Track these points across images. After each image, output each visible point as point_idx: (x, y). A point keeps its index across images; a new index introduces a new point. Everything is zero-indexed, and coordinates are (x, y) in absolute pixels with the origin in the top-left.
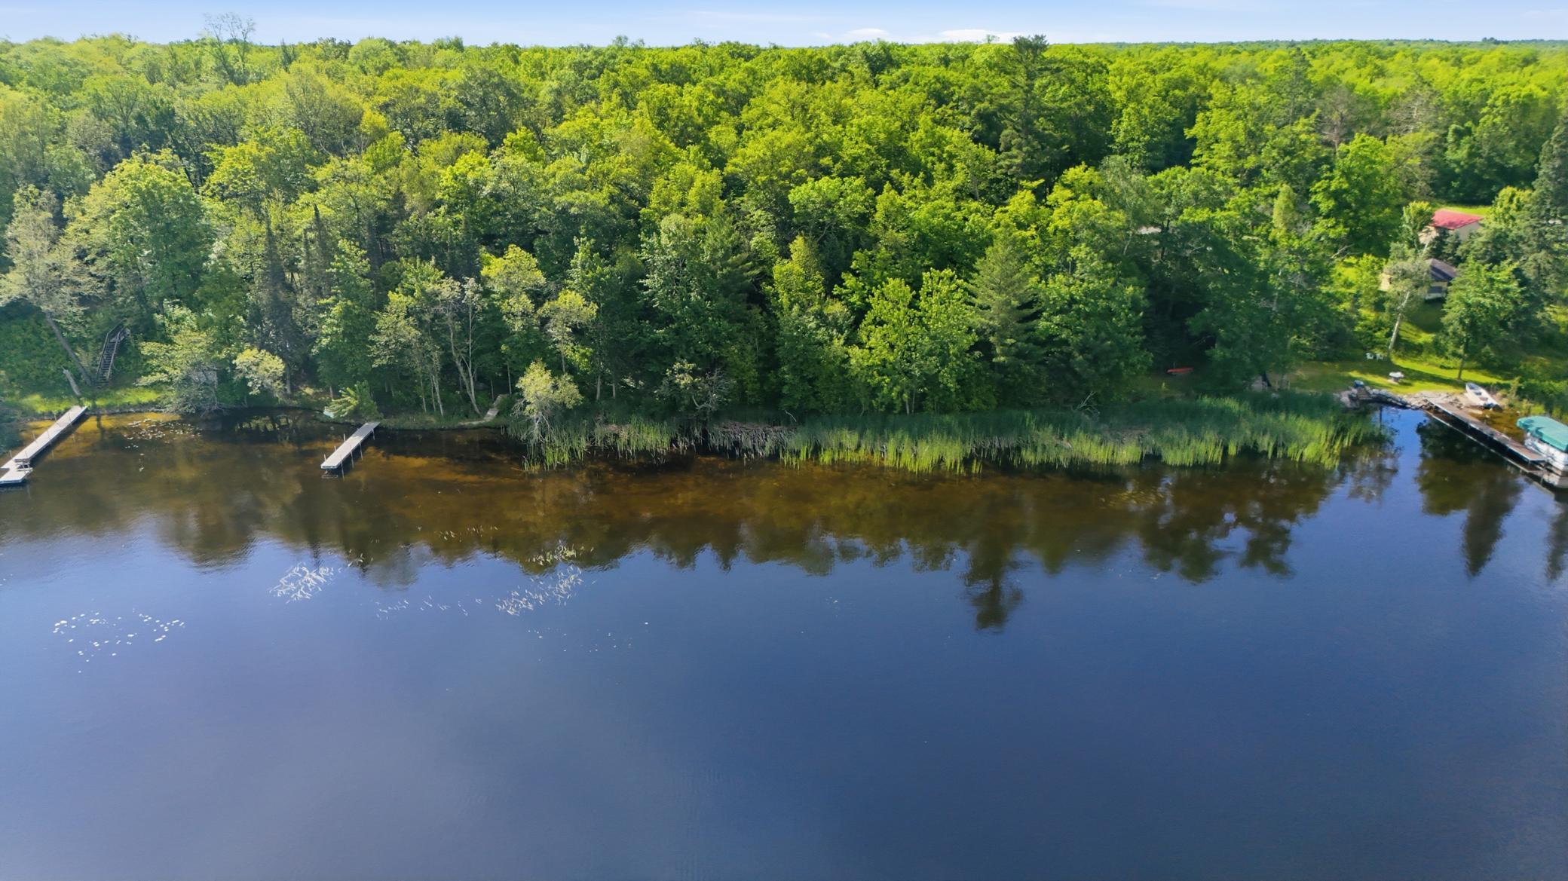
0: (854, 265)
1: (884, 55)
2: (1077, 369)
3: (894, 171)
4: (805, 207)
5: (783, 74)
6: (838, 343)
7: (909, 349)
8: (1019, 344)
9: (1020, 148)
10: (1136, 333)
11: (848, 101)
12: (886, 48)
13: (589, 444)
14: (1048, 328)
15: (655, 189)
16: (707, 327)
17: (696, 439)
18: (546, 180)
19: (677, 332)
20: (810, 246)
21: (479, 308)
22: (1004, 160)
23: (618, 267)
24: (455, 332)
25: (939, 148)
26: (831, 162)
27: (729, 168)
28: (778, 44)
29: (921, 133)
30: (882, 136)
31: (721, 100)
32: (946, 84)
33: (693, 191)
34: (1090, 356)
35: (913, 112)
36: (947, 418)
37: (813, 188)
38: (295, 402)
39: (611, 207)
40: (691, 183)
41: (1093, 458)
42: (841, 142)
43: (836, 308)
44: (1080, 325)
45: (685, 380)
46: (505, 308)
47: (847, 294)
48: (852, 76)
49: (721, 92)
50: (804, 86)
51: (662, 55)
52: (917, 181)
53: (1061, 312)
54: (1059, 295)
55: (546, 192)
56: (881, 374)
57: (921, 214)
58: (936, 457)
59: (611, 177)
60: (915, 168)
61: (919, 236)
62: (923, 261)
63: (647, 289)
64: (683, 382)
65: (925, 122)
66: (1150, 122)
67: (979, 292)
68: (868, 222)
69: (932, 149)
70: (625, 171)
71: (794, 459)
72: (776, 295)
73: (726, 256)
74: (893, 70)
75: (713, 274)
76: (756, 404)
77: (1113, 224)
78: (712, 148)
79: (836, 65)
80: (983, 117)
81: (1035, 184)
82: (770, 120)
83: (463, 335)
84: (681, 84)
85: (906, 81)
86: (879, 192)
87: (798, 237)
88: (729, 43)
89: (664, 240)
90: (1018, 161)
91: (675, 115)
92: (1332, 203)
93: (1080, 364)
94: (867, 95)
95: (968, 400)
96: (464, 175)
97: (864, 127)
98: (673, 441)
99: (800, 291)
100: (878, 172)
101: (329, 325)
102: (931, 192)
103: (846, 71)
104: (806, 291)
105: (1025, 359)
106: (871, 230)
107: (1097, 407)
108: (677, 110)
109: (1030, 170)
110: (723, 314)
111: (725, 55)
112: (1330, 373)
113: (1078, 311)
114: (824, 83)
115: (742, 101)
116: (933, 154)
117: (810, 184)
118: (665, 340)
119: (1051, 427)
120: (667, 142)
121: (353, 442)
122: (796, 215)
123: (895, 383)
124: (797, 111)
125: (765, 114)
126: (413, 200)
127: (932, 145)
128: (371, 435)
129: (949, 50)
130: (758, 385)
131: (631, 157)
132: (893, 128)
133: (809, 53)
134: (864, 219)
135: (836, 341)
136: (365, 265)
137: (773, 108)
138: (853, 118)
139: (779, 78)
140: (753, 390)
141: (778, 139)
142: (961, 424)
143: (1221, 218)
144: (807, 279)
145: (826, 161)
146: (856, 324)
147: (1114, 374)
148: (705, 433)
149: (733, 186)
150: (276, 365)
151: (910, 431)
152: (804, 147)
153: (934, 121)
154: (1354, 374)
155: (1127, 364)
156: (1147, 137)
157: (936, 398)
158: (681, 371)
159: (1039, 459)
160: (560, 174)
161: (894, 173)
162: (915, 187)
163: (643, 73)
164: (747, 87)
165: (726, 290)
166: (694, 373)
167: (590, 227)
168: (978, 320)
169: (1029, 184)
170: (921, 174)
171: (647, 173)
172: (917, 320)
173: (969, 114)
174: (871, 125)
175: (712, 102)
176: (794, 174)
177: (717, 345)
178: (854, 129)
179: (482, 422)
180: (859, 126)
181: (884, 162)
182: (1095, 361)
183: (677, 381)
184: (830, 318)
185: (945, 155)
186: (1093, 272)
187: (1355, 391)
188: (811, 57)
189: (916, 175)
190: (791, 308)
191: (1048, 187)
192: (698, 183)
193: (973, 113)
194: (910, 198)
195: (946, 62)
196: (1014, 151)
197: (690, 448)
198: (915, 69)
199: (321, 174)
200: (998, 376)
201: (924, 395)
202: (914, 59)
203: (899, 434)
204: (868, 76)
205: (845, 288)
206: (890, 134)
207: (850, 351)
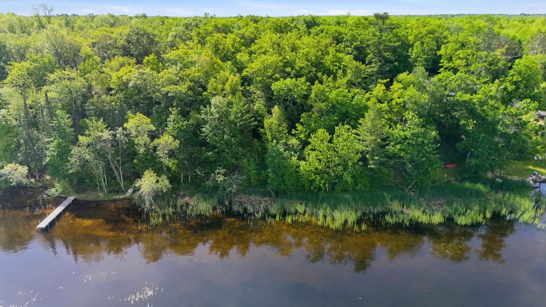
0: (301, 120)
1: (313, 21)
2: (408, 170)
3: (319, 73)
4: (279, 92)
5: (270, 29)
6: (294, 159)
7: (328, 162)
8: (381, 159)
9: (376, 63)
10: (436, 153)
11: (298, 42)
12: (313, 18)
13: (174, 210)
14: (394, 151)
15: (210, 83)
16: (232, 151)
17: (226, 206)
18: (159, 80)
19: (218, 153)
20: (281, 111)
21: (124, 142)
22: (369, 68)
23: (191, 121)
24: (112, 154)
25: (339, 63)
26: (290, 70)
27: (244, 73)
28: (269, 16)
29: (330, 56)
30: (314, 58)
31: (243, 41)
32: (340, 34)
33: (227, 84)
34: (414, 164)
35: (326, 46)
36: (347, 196)
37: (283, 83)
38: (40, 184)
39: (189, 92)
40: (228, 79)
41: (420, 220)
42: (295, 60)
43: (293, 141)
44: (410, 150)
45: (220, 178)
46: (136, 142)
47: (298, 133)
48: (299, 29)
49: (243, 37)
50: (278, 35)
51: (220, 20)
52: (330, 79)
53: (400, 143)
54: (400, 135)
55: (158, 85)
56: (315, 174)
57: (333, 95)
58: (343, 220)
59: (190, 77)
60: (329, 73)
61: (332, 105)
62: (333, 118)
63: (203, 133)
64: (219, 180)
65: (333, 52)
66: (426, 50)
67: (362, 134)
68: (308, 98)
69: (336, 63)
70: (196, 74)
71: (273, 220)
72: (265, 134)
73: (242, 116)
74: (316, 27)
75: (236, 124)
76: (256, 186)
77: (423, 100)
78: (238, 62)
79: (293, 25)
80: (356, 48)
81: (385, 81)
82: (264, 50)
83: (116, 155)
84: (226, 33)
85: (322, 32)
86: (313, 84)
87: (275, 106)
88: (250, 15)
89: (213, 109)
90: (376, 69)
91: (222, 48)
92: (514, 87)
93: (409, 168)
94: (306, 39)
95: (356, 185)
96: (122, 77)
97: (305, 53)
98: (214, 208)
99: (276, 132)
100: (311, 74)
101: (50, 151)
102: (336, 84)
103: (296, 28)
104: (279, 132)
105: (383, 165)
106: (309, 102)
107: (417, 188)
108: (222, 46)
109: (381, 74)
110: (241, 144)
111: (249, 20)
112: (520, 166)
113: (409, 143)
114: (287, 33)
115: (252, 41)
116: (336, 66)
117: (281, 82)
118: (212, 158)
119: (397, 201)
120: (218, 60)
121: (59, 209)
122: (275, 95)
123: (322, 178)
124: (275, 46)
125: (261, 47)
126: (97, 88)
127: (335, 62)
128: (70, 204)
129: (340, 19)
130: (257, 177)
131: (200, 68)
132: (318, 54)
133: (281, 20)
134: (306, 97)
135: (293, 158)
136: (69, 122)
137: (265, 45)
138: (300, 49)
139: (268, 31)
140: (254, 179)
141: (267, 60)
142: (354, 199)
143: (475, 98)
144: (279, 126)
145: (288, 69)
146: (303, 148)
147: (426, 172)
148: (230, 203)
149: (246, 81)
150: (24, 170)
151: (329, 204)
152: (278, 63)
153: (336, 51)
154: (531, 167)
155: (432, 169)
156: (425, 56)
157: (341, 185)
158: (219, 173)
159: (394, 221)
160: (165, 77)
161: (319, 74)
162: (329, 82)
163: (210, 29)
164: (255, 35)
165: (242, 132)
166: (225, 175)
167: (178, 102)
168: (360, 147)
169: (383, 81)
170: (332, 76)
171: (207, 75)
172: (332, 148)
173: (351, 47)
174: (308, 52)
175: (239, 42)
176: (274, 77)
177: (237, 159)
178: (301, 54)
179: (124, 196)
180: (303, 53)
181: (314, 69)
182: (416, 167)
183: (217, 179)
184: (291, 146)
185: (342, 66)
186: (415, 124)
187: (534, 177)
188: (282, 22)
189: (329, 76)
190: (272, 142)
191: (391, 83)
192: (230, 80)
193: (352, 46)
194: (326, 86)
195: (339, 23)
196: (373, 65)
197: (223, 212)
198: (326, 27)
199: (52, 77)
200: (371, 173)
201: (335, 183)
202: (325, 22)
203: (324, 206)
204: (305, 30)
205: (297, 130)
206: (317, 57)
207: (300, 163)
